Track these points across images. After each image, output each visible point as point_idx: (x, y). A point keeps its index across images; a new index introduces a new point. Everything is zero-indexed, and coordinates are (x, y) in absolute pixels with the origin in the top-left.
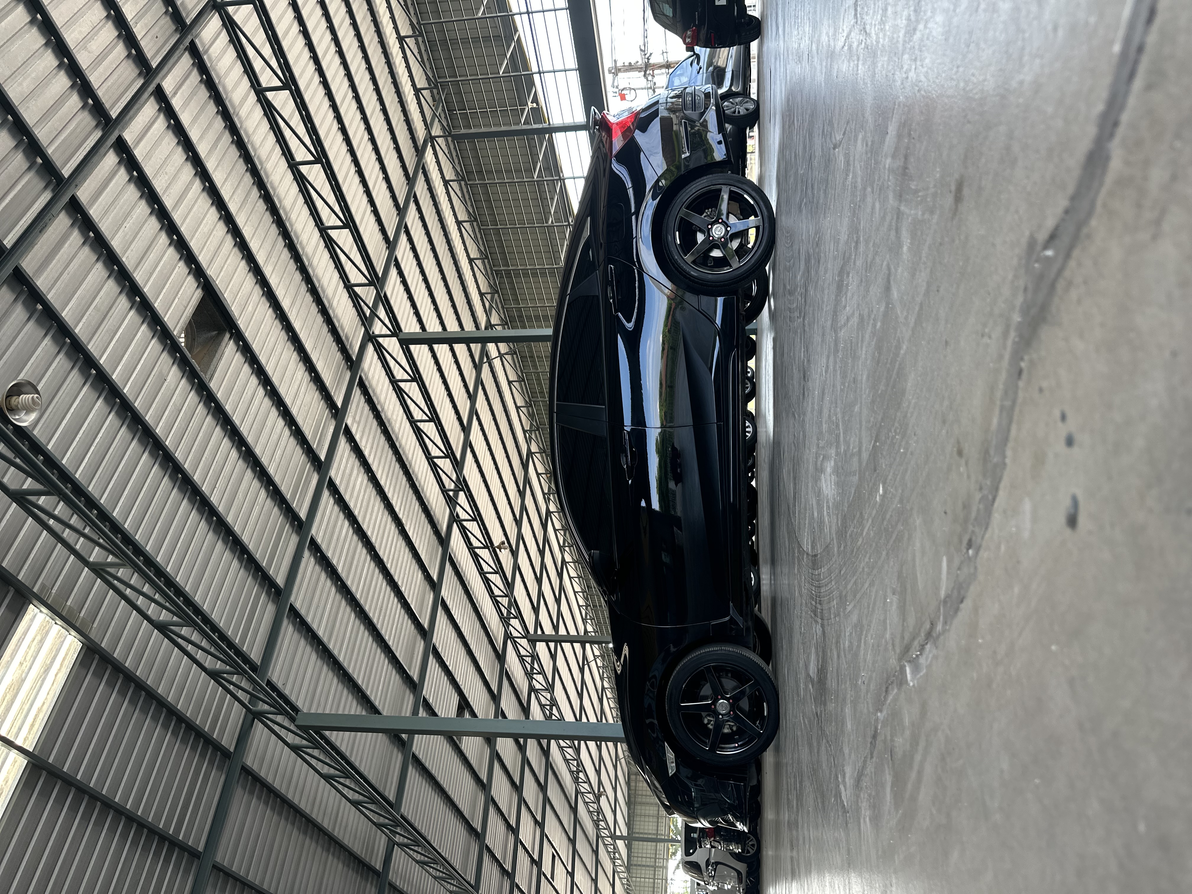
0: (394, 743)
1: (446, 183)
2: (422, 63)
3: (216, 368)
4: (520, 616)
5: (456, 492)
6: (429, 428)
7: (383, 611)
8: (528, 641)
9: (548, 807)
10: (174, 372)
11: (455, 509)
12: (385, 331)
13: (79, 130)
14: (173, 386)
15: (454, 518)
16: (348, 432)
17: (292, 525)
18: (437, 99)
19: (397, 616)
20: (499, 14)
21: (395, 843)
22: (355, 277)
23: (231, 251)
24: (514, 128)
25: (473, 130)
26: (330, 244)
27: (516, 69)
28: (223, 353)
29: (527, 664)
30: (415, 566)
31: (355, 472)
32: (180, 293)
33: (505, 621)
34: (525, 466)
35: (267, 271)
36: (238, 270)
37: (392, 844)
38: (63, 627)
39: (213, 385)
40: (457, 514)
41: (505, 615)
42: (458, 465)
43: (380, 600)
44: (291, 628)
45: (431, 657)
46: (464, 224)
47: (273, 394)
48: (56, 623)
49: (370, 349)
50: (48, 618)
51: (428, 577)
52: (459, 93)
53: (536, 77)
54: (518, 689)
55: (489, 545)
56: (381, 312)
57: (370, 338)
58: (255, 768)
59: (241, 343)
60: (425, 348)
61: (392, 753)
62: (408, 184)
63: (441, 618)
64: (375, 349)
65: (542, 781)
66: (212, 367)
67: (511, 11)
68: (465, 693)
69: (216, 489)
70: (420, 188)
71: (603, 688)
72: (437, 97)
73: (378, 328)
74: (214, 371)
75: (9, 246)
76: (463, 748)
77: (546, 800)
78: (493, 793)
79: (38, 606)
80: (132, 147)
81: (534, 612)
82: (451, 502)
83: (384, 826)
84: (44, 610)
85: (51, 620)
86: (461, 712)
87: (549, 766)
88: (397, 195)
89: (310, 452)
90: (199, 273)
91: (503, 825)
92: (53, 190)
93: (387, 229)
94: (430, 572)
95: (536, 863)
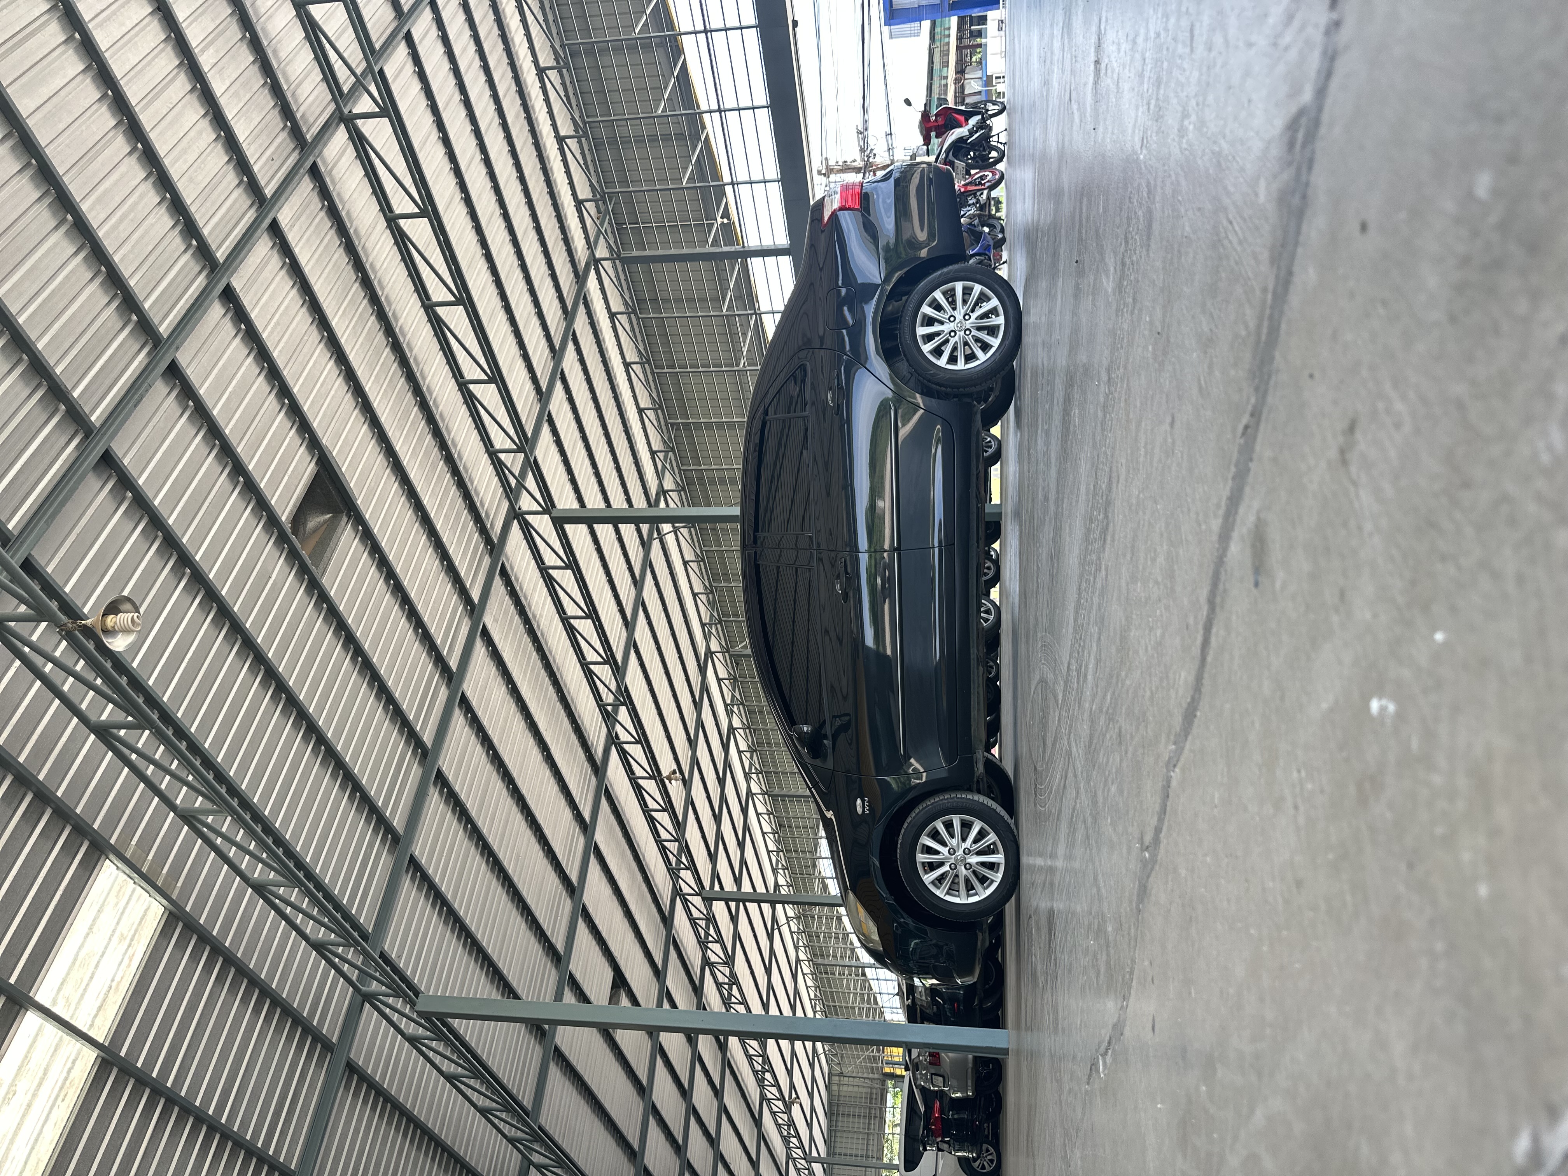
0: (532, 1035)
1: (612, 316)
2: (586, 168)
3: (330, 560)
4: (693, 867)
5: (616, 707)
6: (585, 627)
7: (521, 860)
8: (703, 899)
9: (724, 1118)
10: (281, 566)
11: (613, 727)
12: (536, 507)
13: (181, 277)
15: (613, 740)
16: (486, 635)
17: (414, 752)
18: (602, 210)
19: (538, 866)
20: (683, 112)
21: (531, 1163)
22: (500, 441)
23: (352, 413)
24: (698, 250)
25: (647, 253)
26: (470, 401)
27: (703, 178)
28: (339, 540)
29: (700, 929)
32: (291, 467)
33: (674, 873)
34: (702, 670)
35: (394, 437)
36: (359, 437)
38: (143, 889)
39: (325, 581)
40: (617, 734)
41: (674, 864)
42: (619, 671)
43: (518, 846)
44: (408, 885)
45: (580, 920)
46: (634, 366)
47: (397, 589)
49: (515, 527)
50: (125, 877)
51: (577, 815)
52: (630, 203)
53: (729, 189)
54: (688, 962)
55: (656, 774)
56: (530, 483)
57: (516, 515)
58: (362, 1063)
59: (360, 528)
60: (583, 528)
62: (566, 319)
63: (594, 869)
64: (521, 528)
65: (717, 1083)
66: (325, 559)
67: (698, 107)
68: (621, 966)
69: (325, 712)
70: (581, 324)
71: (798, 961)
72: (602, 209)
73: (526, 503)
74: (328, 564)
75: (98, 425)
76: (618, 1042)
77: (723, 1110)
78: (655, 1097)
80: (240, 295)
81: (711, 860)
82: (609, 718)
83: (519, 1140)
84: (121, 866)
85: (129, 879)
86: (616, 992)
87: (726, 1064)
88: (552, 333)
89: (440, 661)
90: (314, 444)
91: (667, 1139)
92: (149, 354)
93: (539, 376)
94: (581, 809)
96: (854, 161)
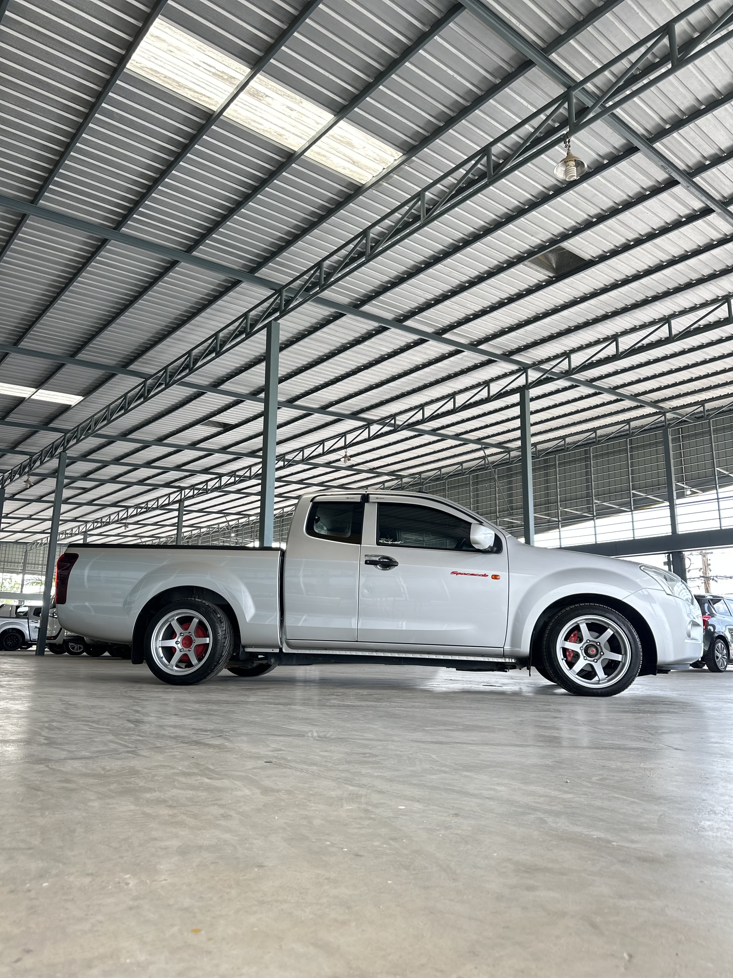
0: (218, 379)
1: (628, 421)
3: (531, 268)
6: (450, 405)
7: (318, 374)
9: (125, 485)
10: (536, 241)
11: (378, 423)
12: (530, 378)
13: (723, 186)
14: (526, 241)
15: (371, 423)
16: (457, 352)
17: (402, 315)
19: (310, 383)
21: (147, 380)
23: (613, 278)
24: (673, 476)
25: (671, 445)
27: (719, 480)
28: (540, 272)
30: (342, 395)
31: (426, 357)
32: (591, 246)
34: (391, 474)
35: (593, 301)
36: (598, 282)
37: (147, 377)
38: (380, 173)
39: (520, 266)
41: (286, 458)
42: (412, 426)
43: (326, 372)
44: (327, 314)
47: (501, 304)
48: (384, 169)
49: (515, 367)
50: (389, 164)
51: (331, 404)
53: (713, 495)
54: (224, 465)
57: (525, 368)
58: (238, 289)
59: (544, 283)
61: (211, 378)
62: (632, 395)
63: (298, 413)
65: (148, 482)
66: (532, 265)
68: (237, 429)
69: (443, 267)
70: (626, 404)
71: (201, 528)
75: (654, 146)
76: (197, 426)
77: (130, 485)
78: (154, 447)
79: (400, 159)
80: (705, 219)
84: (396, 163)
85: (387, 166)
86: (222, 425)
87: (156, 487)
88: (625, 388)
89: (451, 327)
90: (603, 258)
91: (125, 453)
92: (685, 171)
93: (602, 380)
94: (336, 406)
95: (85, 476)
96: (710, 571)
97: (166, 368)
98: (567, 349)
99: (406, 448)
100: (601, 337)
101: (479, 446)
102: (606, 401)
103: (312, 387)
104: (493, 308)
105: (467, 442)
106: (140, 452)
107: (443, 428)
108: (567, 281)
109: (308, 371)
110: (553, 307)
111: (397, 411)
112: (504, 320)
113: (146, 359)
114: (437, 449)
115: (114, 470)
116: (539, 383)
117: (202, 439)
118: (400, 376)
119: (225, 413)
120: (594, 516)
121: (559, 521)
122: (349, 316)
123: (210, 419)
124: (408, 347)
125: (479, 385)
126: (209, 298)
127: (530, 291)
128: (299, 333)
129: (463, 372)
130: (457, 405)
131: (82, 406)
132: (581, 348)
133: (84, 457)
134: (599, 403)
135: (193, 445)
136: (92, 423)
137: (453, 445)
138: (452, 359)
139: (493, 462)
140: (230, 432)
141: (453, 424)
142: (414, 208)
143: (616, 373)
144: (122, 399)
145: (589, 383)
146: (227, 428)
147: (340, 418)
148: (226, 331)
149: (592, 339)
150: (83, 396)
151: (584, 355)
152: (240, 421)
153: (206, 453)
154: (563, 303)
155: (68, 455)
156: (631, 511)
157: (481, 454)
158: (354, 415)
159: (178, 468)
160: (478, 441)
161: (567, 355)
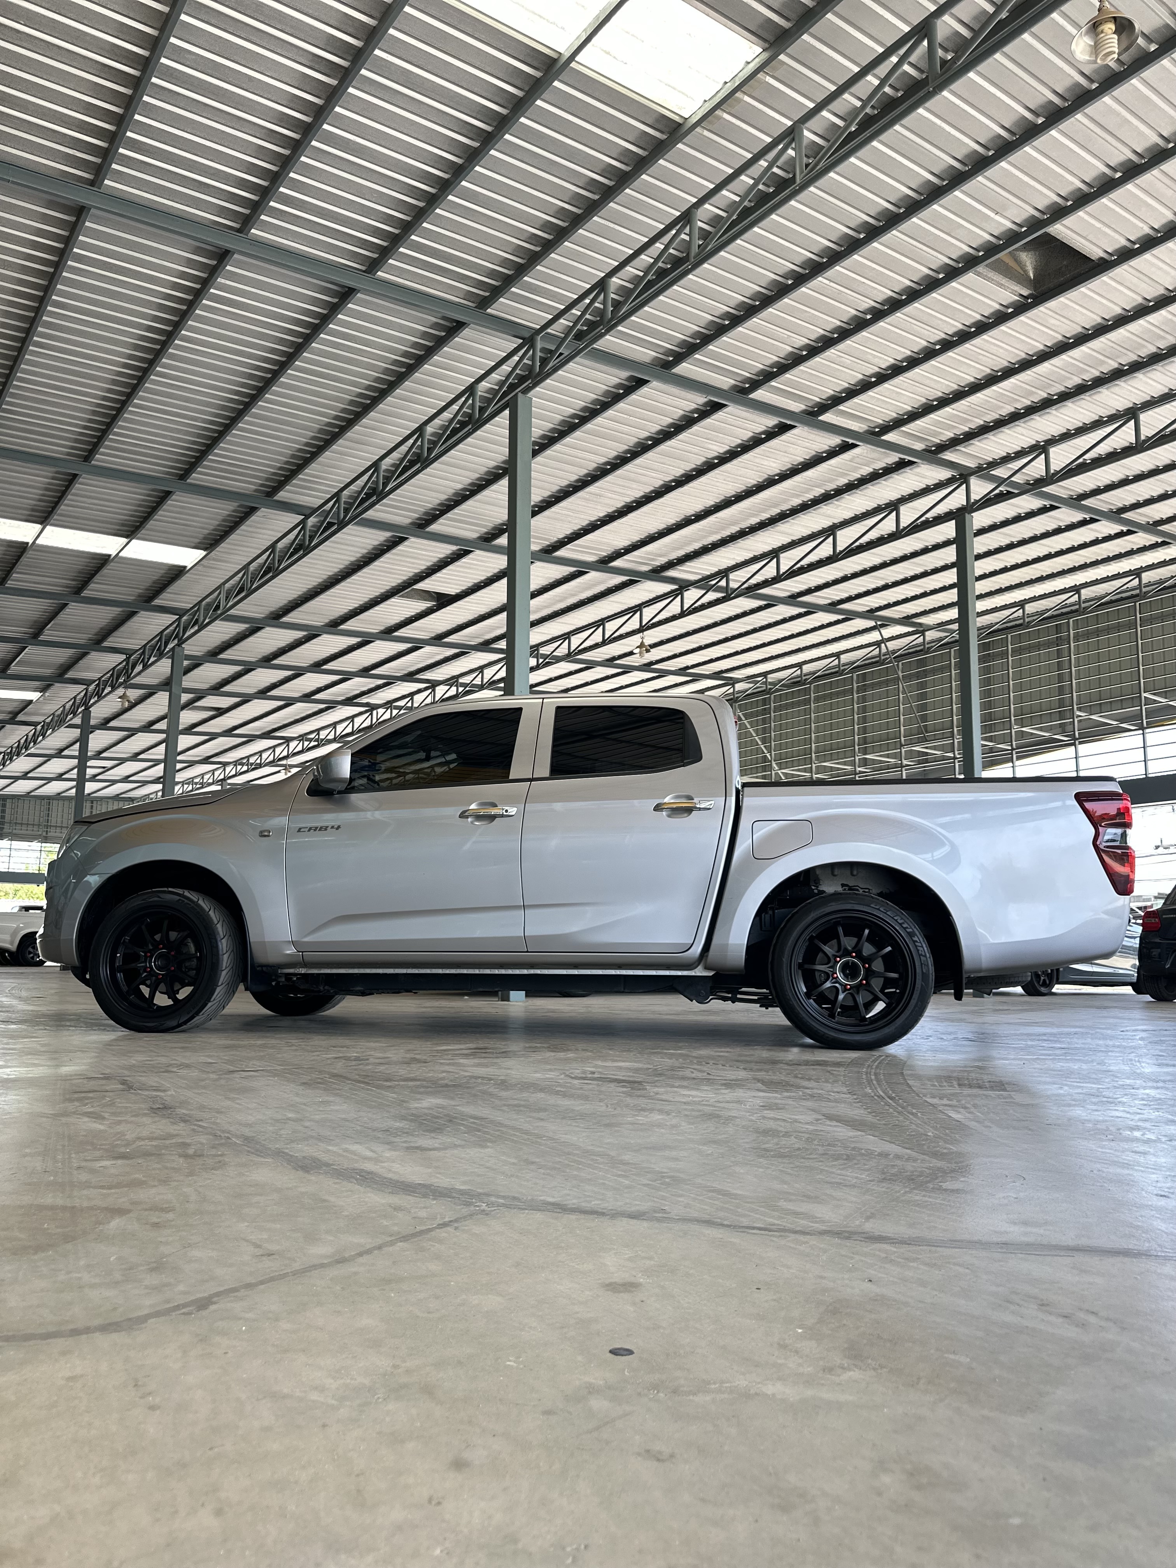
1: (1137, 573)
6: (825, 548)
11: (697, 586)
12: (973, 492)
14: (985, 223)
15: (684, 586)
16: (845, 448)
17: (748, 380)
21: (307, 517)
22: (1057, 453)
23: (1139, 295)
28: (1004, 287)
30: (637, 537)
31: (787, 460)
34: (717, 675)
35: (1097, 343)
36: (1111, 305)
37: (308, 512)
38: (718, 92)
39: (969, 276)
42: (757, 590)
44: (616, 381)
47: (929, 354)
48: (725, 83)
50: (735, 72)
51: (618, 554)
57: (965, 474)
58: (457, 340)
59: (1010, 310)
61: (416, 511)
63: (564, 571)
65: (318, 696)
68: (459, 603)
69: (827, 282)
74: (987, 278)
76: (393, 600)
78: (324, 636)
79: (757, 60)
82: (705, 582)
83: (337, 503)
84: (749, 69)
85: (731, 76)
86: (433, 597)
87: (331, 705)
88: (1139, 510)
89: (835, 401)
90: (1126, 254)
91: (280, 649)
94: (626, 557)
95: (217, 689)
97: (337, 495)
98: (1041, 438)
99: (743, 630)
100: (1105, 413)
101: (871, 623)
102: (1100, 536)
103: (585, 523)
104: (913, 362)
105: (850, 616)
106: (303, 647)
107: (809, 591)
108: (1053, 304)
109: (580, 494)
110: (1024, 356)
111: (732, 563)
112: (933, 385)
113: (304, 480)
114: (798, 631)
115: (263, 677)
116: (987, 502)
117: (402, 622)
118: (739, 498)
119: (438, 575)
120: (1075, 739)
121: (1013, 749)
122: (655, 384)
123: (415, 587)
124: (756, 442)
125: (877, 510)
126: (407, 361)
127: (982, 327)
128: (563, 423)
129: (851, 487)
130: (839, 548)
131: (205, 566)
132: (1066, 436)
133: (214, 655)
134: (1088, 540)
135: (388, 633)
136: (222, 597)
137: (825, 622)
138: (833, 462)
139: (894, 652)
140: (448, 608)
141: (827, 585)
142: (778, 164)
143: (1125, 482)
144: (268, 553)
145: (1077, 500)
146: (443, 601)
147: (632, 579)
148: (437, 422)
149: (1089, 417)
150: (205, 549)
151: (1072, 450)
152: (464, 588)
153: (409, 645)
154: (1042, 347)
155: (186, 652)
156: (1143, 729)
157: (874, 636)
158: (657, 573)
159: (365, 672)
160: (870, 613)
161: (1041, 448)
